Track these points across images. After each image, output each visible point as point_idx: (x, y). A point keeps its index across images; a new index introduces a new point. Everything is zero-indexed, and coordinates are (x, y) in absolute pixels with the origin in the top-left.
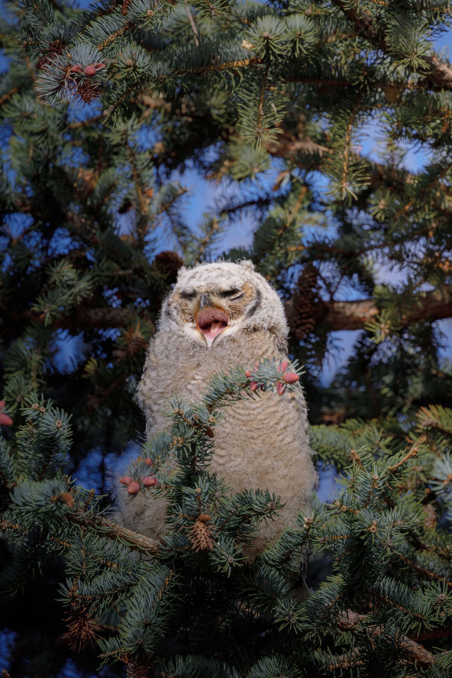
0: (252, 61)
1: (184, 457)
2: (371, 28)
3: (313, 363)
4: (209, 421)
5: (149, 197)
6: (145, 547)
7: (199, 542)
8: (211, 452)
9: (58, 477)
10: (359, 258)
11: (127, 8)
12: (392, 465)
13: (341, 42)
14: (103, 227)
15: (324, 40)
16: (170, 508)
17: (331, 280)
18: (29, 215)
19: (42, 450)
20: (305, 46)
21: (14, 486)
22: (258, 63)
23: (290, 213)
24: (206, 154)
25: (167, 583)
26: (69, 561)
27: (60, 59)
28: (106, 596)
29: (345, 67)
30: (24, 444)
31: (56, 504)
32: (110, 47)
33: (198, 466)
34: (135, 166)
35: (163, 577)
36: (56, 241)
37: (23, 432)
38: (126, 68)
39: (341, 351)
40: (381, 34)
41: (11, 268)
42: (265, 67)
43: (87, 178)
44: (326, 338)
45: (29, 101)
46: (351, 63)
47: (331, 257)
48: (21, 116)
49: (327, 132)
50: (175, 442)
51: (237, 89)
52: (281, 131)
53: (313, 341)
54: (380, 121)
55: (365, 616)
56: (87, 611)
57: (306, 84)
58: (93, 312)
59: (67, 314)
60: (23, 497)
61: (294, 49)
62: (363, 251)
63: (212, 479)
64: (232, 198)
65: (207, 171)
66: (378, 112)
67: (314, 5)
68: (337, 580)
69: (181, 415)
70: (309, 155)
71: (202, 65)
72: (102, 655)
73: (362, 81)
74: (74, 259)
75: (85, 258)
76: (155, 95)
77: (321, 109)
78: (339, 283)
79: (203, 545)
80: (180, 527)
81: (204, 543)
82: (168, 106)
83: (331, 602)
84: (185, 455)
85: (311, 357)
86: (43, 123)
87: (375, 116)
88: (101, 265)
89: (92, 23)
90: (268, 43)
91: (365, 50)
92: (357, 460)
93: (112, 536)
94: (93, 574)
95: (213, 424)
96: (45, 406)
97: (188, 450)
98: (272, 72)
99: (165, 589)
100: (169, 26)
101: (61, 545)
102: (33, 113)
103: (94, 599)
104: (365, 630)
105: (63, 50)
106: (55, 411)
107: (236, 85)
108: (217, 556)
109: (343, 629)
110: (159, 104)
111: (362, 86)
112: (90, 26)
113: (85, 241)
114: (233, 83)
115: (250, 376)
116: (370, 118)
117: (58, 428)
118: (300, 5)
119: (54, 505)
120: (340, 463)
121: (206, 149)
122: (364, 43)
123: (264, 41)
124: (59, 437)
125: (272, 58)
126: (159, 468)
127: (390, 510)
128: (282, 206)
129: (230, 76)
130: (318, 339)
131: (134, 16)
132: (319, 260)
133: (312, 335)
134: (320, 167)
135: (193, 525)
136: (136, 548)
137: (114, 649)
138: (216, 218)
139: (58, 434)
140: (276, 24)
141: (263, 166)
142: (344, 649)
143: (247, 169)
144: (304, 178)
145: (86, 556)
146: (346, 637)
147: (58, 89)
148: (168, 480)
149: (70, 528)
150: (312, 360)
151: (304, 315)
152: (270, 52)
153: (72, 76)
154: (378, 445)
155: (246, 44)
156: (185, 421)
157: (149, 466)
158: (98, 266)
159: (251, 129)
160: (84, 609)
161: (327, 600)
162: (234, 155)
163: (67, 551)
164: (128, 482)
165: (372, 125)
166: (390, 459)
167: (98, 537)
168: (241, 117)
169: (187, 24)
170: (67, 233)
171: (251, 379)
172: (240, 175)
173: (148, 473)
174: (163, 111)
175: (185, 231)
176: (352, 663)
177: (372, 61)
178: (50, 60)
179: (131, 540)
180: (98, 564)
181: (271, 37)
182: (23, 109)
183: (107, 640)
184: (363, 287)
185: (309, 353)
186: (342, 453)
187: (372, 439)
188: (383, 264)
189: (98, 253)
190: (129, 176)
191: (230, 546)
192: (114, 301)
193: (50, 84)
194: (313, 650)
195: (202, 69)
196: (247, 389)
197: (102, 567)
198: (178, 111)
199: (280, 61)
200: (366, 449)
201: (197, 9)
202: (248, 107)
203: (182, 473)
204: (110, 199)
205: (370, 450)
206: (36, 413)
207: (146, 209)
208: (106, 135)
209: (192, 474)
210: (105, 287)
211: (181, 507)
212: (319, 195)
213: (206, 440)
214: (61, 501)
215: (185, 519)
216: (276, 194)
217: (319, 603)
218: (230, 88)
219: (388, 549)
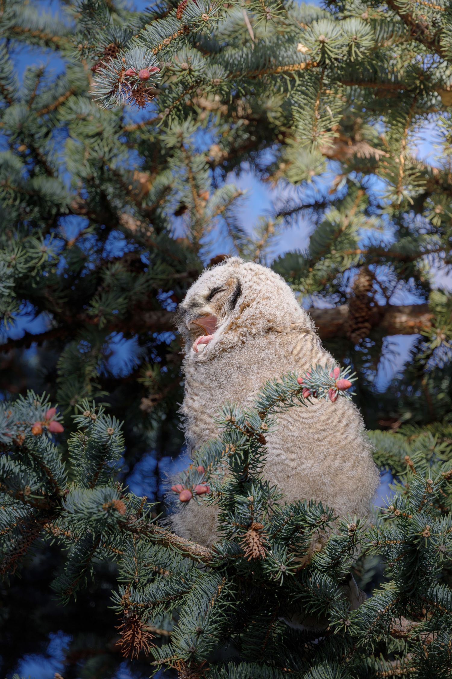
0: (308, 65)
1: (236, 464)
2: (427, 32)
3: (369, 368)
4: (261, 428)
5: (204, 199)
6: (197, 555)
7: (251, 550)
8: (264, 460)
9: (110, 484)
10: (415, 263)
11: (181, 11)
12: (445, 472)
13: (397, 46)
14: (158, 230)
15: (379, 44)
16: (222, 515)
17: (387, 285)
18: (85, 217)
19: (93, 457)
20: (362, 50)
21: (66, 493)
22: (314, 66)
23: (346, 216)
24: (262, 156)
25: (220, 590)
26: (122, 568)
27: (115, 64)
28: (159, 604)
29: (402, 71)
30: (76, 451)
31: (108, 512)
32: (164, 51)
33: (250, 473)
34: (191, 168)
35: (215, 585)
36: (111, 244)
37: (75, 439)
38: (181, 72)
39: (397, 356)
40: (437, 38)
41: (66, 271)
42: (321, 70)
43: (143, 180)
44: (382, 343)
45: (85, 103)
46: (408, 67)
47: (387, 261)
48: (76, 119)
49: (383, 136)
50: (227, 449)
51: (292, 92)
52: (337, 135)
53: (369, 345)
54: (437, 125)
55: (418, 623)
56: (139, 618)
57: (362, 87)
58: (147, 315)
59: (122, 317)
60: (75, 505)
61: (349, 53)
62: (419, 255)
63: (264, 488)
64: (288, 201)
65: (264, 174)
66: (434, 117)
67: (370, 9)
68: (391, 587)
69: (233, 422)
70: (366, 158)
71: (257, 68)
72: (154, 663)
73: (418, 85)
74: (129, 262)
75: (139, 261)
76: (211, 97)
77: (378, 112)
78: (395, 287)
79: (256, 553)
80: (231, 535)
81: (257, 551)
82: (224, 108)
83: (384, 609)
84: (237, 463)
85: (367, 361)
86: (98, 125)
87: (431, 120)
88: (155, 267)
89: (147, 26)
90: (323, 46)
91: (421, 54)
92: (411, 467)
93: (164, 543)
94: (145, 582)
95: (265, 431)
96: (97, 412)
97: (240, 457)
98: (328, 76)
99: (217, 596)
100: (225, 29)
101: (113, 552)
102: (89, 115)
103: (147, 607)
104: (418, 637)
105: (117, 54)
106: (106, 418)
107: (292, 89)
108: (270, 565)
109: (396, 637)
110: (215, 107)
111: (418, 91)
112: (145, 29)
113: (140, 244)
114: (289, 87)
115: (302, 383)
116: (426, 122)
117: (110, 435)
118: (357, 9)
119: (106, 512)
120: (395, 468)
121: (262, 152)
122: (420, 47)
123: (319, 45)
124: (111, 444)
125: (327, 61)
126: (211, 476)
127: (444, 517)
128: (339, 209)
129: (286, 79)
130: (374, 343)
131: (188, 20)
132: (375, 264)
133: (368, 340)
134: (377, 170)
135: (245, 533)
136: (188, 556)
137: (167, 656)
138: (271, 222)
139: (110, 441)
140: (332, 28)
141: (319, 169)
142: (397, 656)
143: (303, 172)
144: (360, 182)
145: (139, 563)
146: (400, 644)
147: (111, 93)
148: (220, 487)
149: (123, 535)
150: (368, 365)
151: (360, 320)
152: (326, 56)
153: (127, 80)
154: (433, 451)
155: (302, 48)
156: (237, 428)
157: (201, 474)
158: (153, 269)
159: (306, 133)
160: (137, 617)
161: (380, 607)
162: (290, 157)
163: (119, 558)
164: (180, 490)
165: (427, 129)
166: (443, 466)
167: (150, 544)
168: (297, 120)
169: (243, 27)
170: (122, 236)
171: (303, 386)
172: (295, 178)
173: (200, 481)
174: (219, 113)
175: (240, 234)
176: (405, 670)
177: (429, 65)
178: (104, 63)
179: (183, 548)
180: (151, 571)
181: (326, 41)
182: (79, 111)
183: (160, 647)
184: (420, 291)
185: (364, 358)
186: (396, 459)
187: (427, 444)
188: (439, 268)
189: (153, 256)
190: (184, 178)
191: (283, 555)
192: (169, 304)
193: (105, 87)
194: (366, 657)
195: (257, 72)
196: (299, 396)
197: (155, 574)
198: (234, 114)
199: (336, 65)
200: (419, 455)
201: (253, 13)
202: (304, 110)
203: (234, 480)
204: (166, 201)
205: (424, 456)
206: (88, 420)
207: (202, 211)
208: (162, 137)
209: (244, 482)
210: (160, 290)
211: (233, 514)
212: (375, 199)
213: (260, 447)
214: (112, 508)
215: (237, 527)
216: (332, 198)
217: (372, 609)
218: (286, 91)
219: (442, 555)
